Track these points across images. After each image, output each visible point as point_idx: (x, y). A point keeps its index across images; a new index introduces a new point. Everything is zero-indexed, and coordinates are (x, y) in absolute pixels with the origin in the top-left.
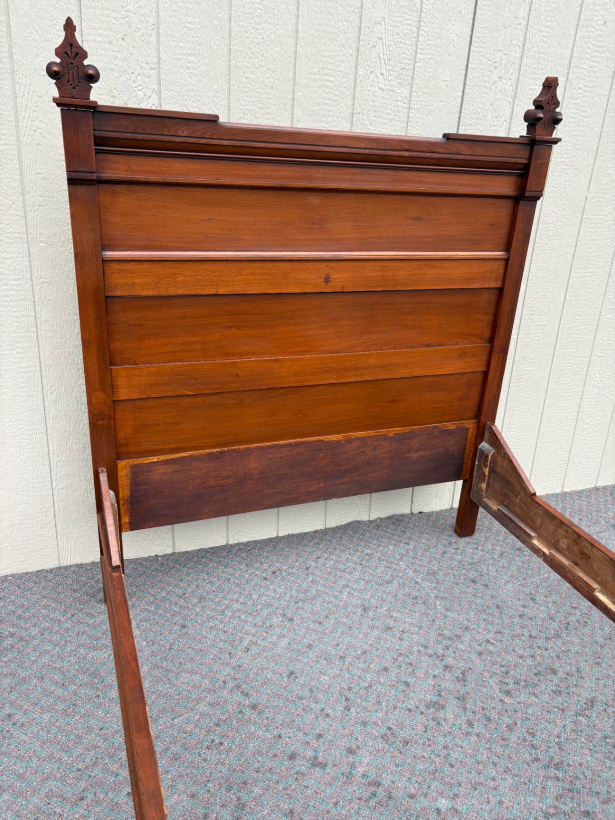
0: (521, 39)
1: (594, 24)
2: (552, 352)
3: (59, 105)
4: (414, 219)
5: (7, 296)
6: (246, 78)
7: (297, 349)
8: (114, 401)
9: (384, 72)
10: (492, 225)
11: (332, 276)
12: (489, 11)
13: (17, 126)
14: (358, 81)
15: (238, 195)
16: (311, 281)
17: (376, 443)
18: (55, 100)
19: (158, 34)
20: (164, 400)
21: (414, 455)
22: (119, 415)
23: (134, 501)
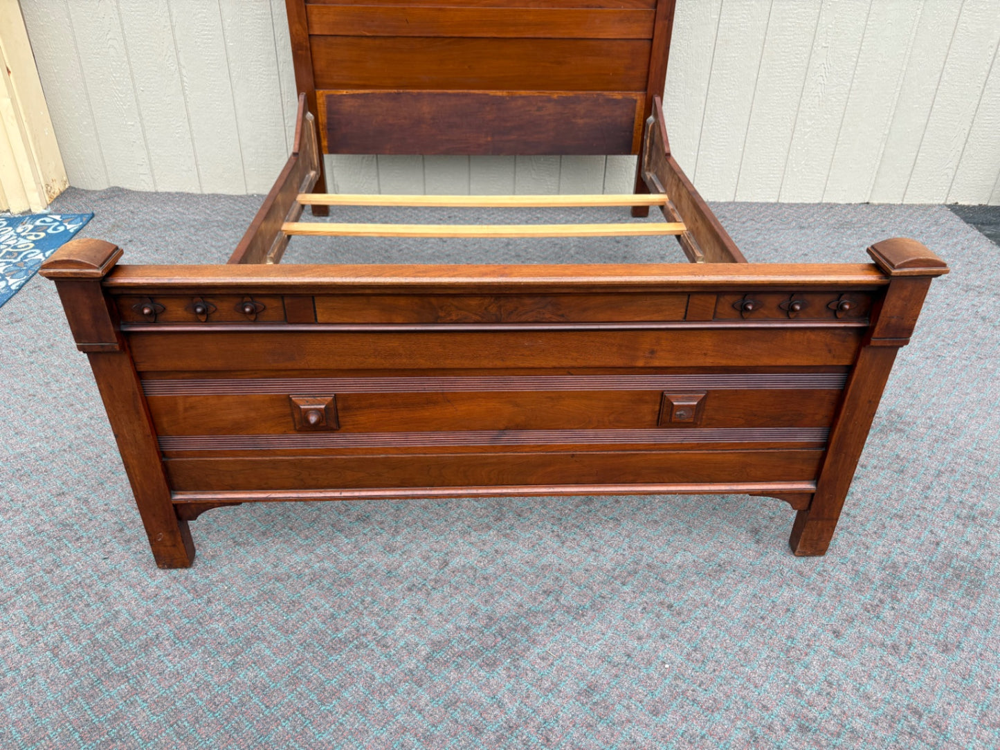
2: (763, 37)
8: (310, 35)
17: (540, 104)
20: (349, 38)
21: (580, 121)
22: (315, 48)
23: (330, 127)
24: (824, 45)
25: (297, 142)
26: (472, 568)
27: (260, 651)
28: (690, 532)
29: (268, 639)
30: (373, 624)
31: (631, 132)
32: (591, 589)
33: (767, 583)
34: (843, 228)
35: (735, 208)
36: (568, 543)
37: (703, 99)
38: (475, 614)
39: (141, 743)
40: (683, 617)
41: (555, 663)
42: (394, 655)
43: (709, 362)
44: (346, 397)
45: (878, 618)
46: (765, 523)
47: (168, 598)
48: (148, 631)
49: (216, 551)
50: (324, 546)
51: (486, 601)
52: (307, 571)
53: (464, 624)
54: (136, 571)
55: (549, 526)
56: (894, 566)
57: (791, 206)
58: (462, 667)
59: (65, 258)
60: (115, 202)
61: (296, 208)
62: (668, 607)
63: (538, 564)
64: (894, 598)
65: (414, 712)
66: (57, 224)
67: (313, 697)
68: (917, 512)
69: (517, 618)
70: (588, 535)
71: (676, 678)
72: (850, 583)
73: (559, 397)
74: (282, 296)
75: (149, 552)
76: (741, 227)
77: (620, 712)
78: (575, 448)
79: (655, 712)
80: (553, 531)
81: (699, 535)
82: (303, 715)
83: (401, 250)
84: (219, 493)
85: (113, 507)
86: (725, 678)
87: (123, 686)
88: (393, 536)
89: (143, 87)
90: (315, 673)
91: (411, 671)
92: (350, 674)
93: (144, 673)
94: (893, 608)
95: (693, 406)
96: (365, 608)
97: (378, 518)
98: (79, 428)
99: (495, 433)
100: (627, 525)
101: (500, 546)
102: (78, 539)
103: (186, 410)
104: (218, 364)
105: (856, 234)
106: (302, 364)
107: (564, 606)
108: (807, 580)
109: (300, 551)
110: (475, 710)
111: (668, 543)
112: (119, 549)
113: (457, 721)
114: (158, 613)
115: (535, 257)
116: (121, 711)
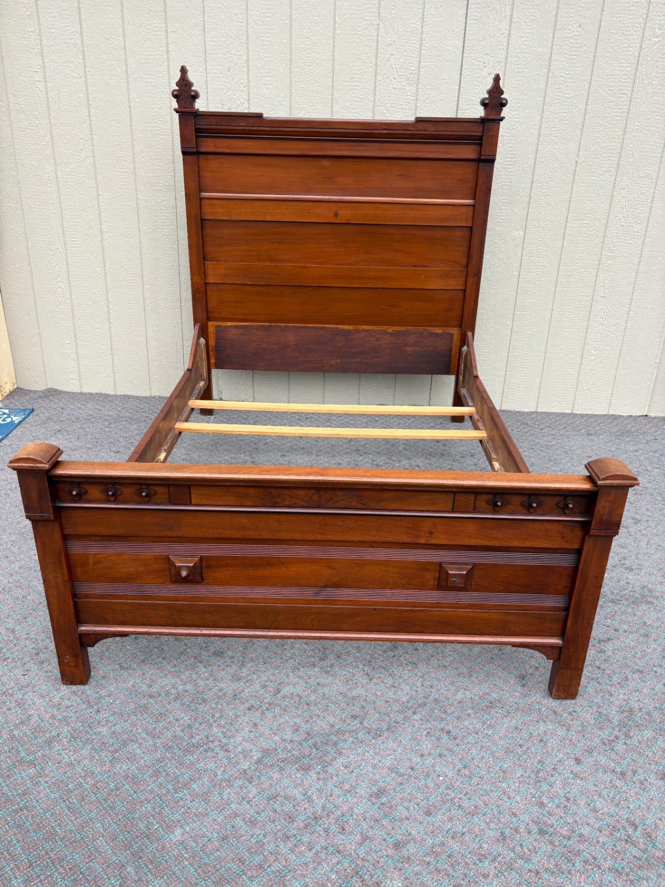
0: (505, 44)
1: (570, 27)
2: (553, 289)
3: (177, 112)
4: (398, 175)
5: (163, 223)
6: (301, 88)
7: (316, 261)
8: (206, 283)
9: (396, 77)
10: (460, 180)
11: (339, 212)
12: (476, 27)
13: (172, 124)
14: (377, 84)
15: (278, 161)
16: (325, 214)
17: (379, 336)
18: (175, 110)
19: (248, 66)
20: (235, 286)
21: (410, 349)
22: (209, 292)
23: (218, 349)
24: (602, 295)
25: (191, 361)
26: (298, 695)
27: (133, 750)
28: (471, 676)
29: (140, 741)
30: (220, 734)
31: (450, 357)
32: (389, 716)
33: (527, 718)
34: (623, 436)
35: (536, 418)
36: (375, 681)
37: (509, 332)
38: (297, 730)
39: (42, 812)
40: (457, 741)
41: (355, 771)
42: (233, 758)
43: (473, 542)
44: (208, 558)
45: (613, 750)
46: (531, 671)
47: (68, 707)
48: (51, 731)
49: (106, 673)
50: (187, 673)
51: (307, 721)
52: (173, 691)
53: (288, 737)
54: (46, 685)
55: (361, 666)
56: (631, 711)
57: (582, 416)
58: (284, 770)
59: (26, 457)
60: (50, 400)
61: (187, 410)
62: (447, 733)
63: (350, 695)
64: (627, 736)
65: (244, 803)
66: (6, 416)
67: (170, 787)
68: (655, 669)
69: (329, 735)
70: (391, 675)
71: (447, 788)
72: (594, 722)
73: (363, 564)
74: (168, 486)
75: (57, 672)
76: (539, 433)
77: (401, 811)
78: (376, 603)
79: (428, 813)
80: (364, 671)
81: (478, 678)
82: (161, 800)
83: (267, 443)
84: (113, 627)
85: (33, 636)
86: (485, 791)
87: (31, 771)
88: (240, 668)
89: (80, 316)
90: (172, 768)
91: (245, 771)
92: (199, 771)
93: (47, 762)
94: (625, 743)
95: (463, 574)
96: (215, 721)
97: (230, 653)
98: (12, 575)
99: (317, 589)
100: (422, 667)
101: (320, 680)
102: (5, 660)
103: (94, 563)
104: (120, 531)
105: (633, 441)
106: (179, 534)
107: (366, 727)
108: (559, 718)
109: (169, 676)
110: (290, 803)
111: (452, 684)
112: (34, 668)
113: (276, 811)
114: (60, 717)
115: (371, 451)
116: (28, 788)
